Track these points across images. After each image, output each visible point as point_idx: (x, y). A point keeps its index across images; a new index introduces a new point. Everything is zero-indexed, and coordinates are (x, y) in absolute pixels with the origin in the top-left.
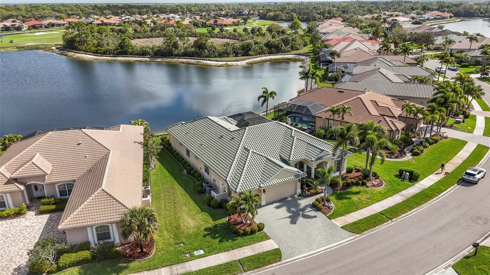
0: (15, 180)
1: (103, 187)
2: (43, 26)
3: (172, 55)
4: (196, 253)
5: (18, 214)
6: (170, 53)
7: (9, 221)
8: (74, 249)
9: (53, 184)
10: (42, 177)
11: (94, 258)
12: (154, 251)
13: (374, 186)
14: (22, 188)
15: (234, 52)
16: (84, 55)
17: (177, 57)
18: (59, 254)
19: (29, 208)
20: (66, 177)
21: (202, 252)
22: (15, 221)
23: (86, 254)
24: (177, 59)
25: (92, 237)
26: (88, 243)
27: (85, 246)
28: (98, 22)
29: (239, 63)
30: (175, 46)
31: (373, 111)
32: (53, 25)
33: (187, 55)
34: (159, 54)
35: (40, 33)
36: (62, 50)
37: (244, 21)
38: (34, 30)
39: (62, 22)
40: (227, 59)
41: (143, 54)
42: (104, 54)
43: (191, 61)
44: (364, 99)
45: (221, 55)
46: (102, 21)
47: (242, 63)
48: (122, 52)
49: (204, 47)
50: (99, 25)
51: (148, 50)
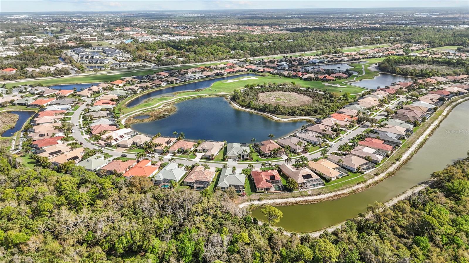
1: (210, 151)
4: (218, 161)
6: (264, 110)
8: (206, 157)
10: (205, 148)
11: (208, 158)
13: (250, 160)
14: (202, 149)
15: (288, 113)
18: (204, 157)
19: (203, 152)
20: (208, 149)
22: (201, 153)
25: (208, 156)
28: (261, 69)
29: (285, 120)
30: (267, 107)
31: (267, 148)
32: (239, 71)
33: (271, 112)
34: (261, 110)
35: (230, 81)
36: (231, 100)
37: (347, 76)
38: (229, 75)
39: (243, 69)
40: (284, 116)
41: (255, 109)
42: (242, 106)
43: (269, 115)
44: (268, 145)
45: (283, 114)
46: (264, 70)
47: (286, 120)
48: (249, 106)
49: (277, 110)
50: (261, 72)
51: (257, 107)
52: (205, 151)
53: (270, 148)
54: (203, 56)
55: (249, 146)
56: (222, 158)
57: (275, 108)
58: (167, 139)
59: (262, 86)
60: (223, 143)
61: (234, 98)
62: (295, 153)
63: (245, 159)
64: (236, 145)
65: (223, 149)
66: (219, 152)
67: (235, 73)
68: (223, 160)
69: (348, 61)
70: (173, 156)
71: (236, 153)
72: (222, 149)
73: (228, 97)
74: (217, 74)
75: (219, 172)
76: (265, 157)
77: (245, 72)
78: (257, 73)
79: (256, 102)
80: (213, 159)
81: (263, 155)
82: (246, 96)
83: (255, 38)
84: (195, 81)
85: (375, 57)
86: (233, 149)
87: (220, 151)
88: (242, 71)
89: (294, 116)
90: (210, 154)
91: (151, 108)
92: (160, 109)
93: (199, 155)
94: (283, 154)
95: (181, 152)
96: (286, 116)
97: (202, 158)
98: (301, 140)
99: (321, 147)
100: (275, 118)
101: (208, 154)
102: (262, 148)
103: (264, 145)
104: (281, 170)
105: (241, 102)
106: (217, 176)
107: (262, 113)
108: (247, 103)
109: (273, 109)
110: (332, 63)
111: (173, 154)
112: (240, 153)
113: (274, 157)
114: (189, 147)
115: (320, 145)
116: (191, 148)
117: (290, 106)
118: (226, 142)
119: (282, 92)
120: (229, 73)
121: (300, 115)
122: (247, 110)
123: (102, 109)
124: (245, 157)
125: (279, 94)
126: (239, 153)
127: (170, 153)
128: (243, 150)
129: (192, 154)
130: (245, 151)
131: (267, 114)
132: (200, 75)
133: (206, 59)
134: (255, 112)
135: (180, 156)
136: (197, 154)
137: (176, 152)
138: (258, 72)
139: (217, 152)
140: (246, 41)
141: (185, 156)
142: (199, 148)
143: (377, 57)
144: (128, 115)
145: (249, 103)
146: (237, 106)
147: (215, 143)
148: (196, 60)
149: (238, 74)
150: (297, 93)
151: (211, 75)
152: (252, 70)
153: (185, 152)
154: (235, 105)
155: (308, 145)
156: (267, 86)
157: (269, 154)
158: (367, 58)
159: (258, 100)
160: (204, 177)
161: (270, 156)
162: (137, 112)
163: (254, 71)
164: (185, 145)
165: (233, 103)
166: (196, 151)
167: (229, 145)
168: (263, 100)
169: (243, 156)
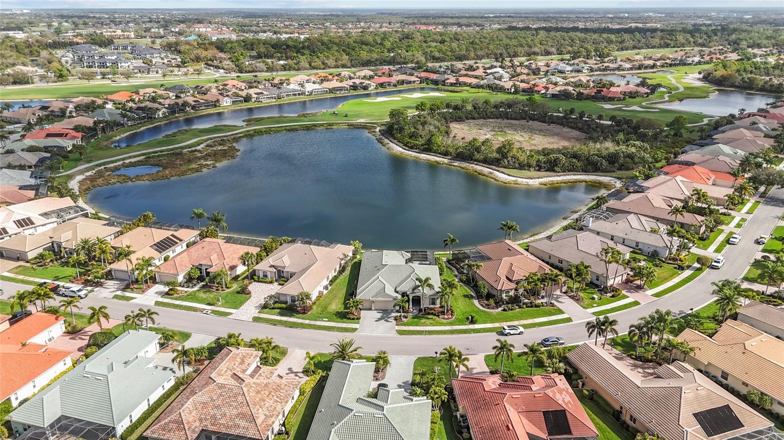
0: (273, 266)
1: (300, 280)
2: (392, 84)
3: (472, 160)
4: (324, 319)
5: (271, 282)
6: (470, 157)
7: (266, 284)
8: (281, 302)
9: (288, 272)
10: (284, 267)
11: (286, 309)
12: (309, 313)
13: (444, 318)
14: (275, 270)
15: (538, 165)
16: (395, 145)
17: (476, 163)
18: (275, 302)
19: (276, 281)
20: (294, 271)
21: (327, 319)
22: (269, 285)
23: (284, 306)
24: (474, 165)
25: (289, 300)
26: (287, 302)
27: (286, 303)
28: (452, 80)
29: (531, 182)
30: (478, 150)
31: (502, 272)
32: (402, 82)
33: (487, 162)
34: (461, 156)
35: (380, 99)
36: (382, 134)
37: (649, 91)
38: (381, 90)
39: (413, 78)
40: (525, 173)
41: (445, 154)
42: (411, 148)
43: (486, 170)
44: (506, 261)
45: (522, 166)
46: (457, 80)
47: (535, 183)
48: (428, 148)
49: (505, 156)
50: (452, 85)
51: (451, 150)
52: (282, 277)
53: (511, 270)
54: (328, 58)
55: (436, 261)
56: (336, 305)
57: (499, 151)
58: (160, 234)
59: (456, 108)
60: (349, 250)
61: (391, 131)
62: (603, 290)
63: (424, 314)
64: (393, 258)
65: (349, 268)
66: (332, 282)
67: (395, 86)
68: (343, 316)
69: (631, 69)
70: (167, 294)
71: (390, 290)
72: (342, 270)
73: (375, 128)
74: (354, 87)
75: (321, 373)
76: (498, 304)
77: (416, 85)
78: (443, 87)
79: (445, 139)
80: (305, 311)
81: (490, 297)
82: (420, 127)
83: (434, 36)
84: (302, 98)
85: (685, 64)
86: (381, 275)
87: (335, 278)
88: (410, 82)
89: (554, 171)
90: (295, 293)
91: (171, 150)
92: (196, 151)
93: (260, 292)
94: (558, 292)
95: (201, 279)
96: (533, 173)
97: (265, 307)
98: (611, 244)
99: (681, 268)
100: (502, 176)
101: (291, 289)
102: (483, 271)
103: (489, 259)
104: (576, 370)
105: (407, 139)
106: (308, 395)
107: (464, 165)
108: (421, 141)
109: (495, 155)
110: (599, 73)
111: (167, 289)
112: (406, 287)
113: (531, 305)
114: (229, 262)
115: (674, 259)
116: (233, 268)
117: (533, 148)
118: (358, 244)
119: (506, 121)
120: (382, 85)
121: (572, 169)
122: (423, 156)
123: (32, 147)
124: (425, 304)
125: (500, 123)
126: (402, 288)
127: (161, 283)
128: (419, 279)
129: (235, 287)
130: (425, 282)
131: (479, 168)
132: (317, 86)
133: (334, 63)
134: (446, 161)
135: (191, 297)
136: (254, 287)
137: (181, 278)
138: (444, 85)
139: (325, 282)
140: (417, 40)
141: (210, 296)
142: (263, 266)
143: (690, 64)
144: (100, 165)
145: (429, 140)
146: (397, 149)
147: (318, 251)
148: (313, 64)
149: (400, 88)
150: (545, 122)
151: (341, 89)
152: (432, 80)
153: (212, 281)
154: (392, 145)
155: (635, 260)
156: (469, 107)
157: (512, 293)
158: (671, 65)
159: (452, 135)
160: (242, 416)
161: (515, 301)
162: (130, 157)
163: (436, 82)
164: (214, 257)
165: (386, 141)
166: (252, 276)
167: (368, 257)
168: (463, 136)
169: (417, 301)
